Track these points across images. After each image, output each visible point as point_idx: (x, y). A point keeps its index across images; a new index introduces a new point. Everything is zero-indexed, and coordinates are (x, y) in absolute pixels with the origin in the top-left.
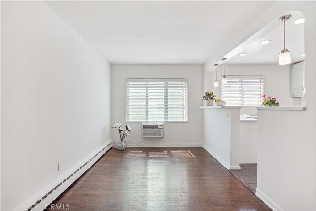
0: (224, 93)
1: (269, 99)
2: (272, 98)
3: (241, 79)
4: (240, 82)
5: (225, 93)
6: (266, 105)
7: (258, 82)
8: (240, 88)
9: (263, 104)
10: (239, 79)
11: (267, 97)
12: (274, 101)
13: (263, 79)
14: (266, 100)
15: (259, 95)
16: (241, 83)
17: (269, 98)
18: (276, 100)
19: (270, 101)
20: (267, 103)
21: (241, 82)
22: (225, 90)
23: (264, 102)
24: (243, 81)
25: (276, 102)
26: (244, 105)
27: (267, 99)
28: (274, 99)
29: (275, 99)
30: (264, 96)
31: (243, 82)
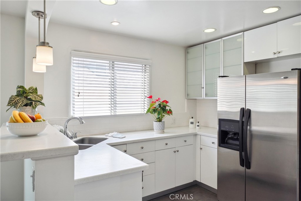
0: (76, 88)
1: (157, 104)
2: (161, 101)
3: (113, 62)
4: (110, 67)
5: (79, 90)
6: (152, 113)
7: (141, 70)
8: (109, 85)
9: (148, 111)
10: (108, 62)
11: (154, 99)
12: (165, 107)
13: (149, 65)
14: (153, 105)
15: (143, 95)
16: (113, 71)
17: (157, 100)
18: (168, 104)
19: (159, 107)
20: (155, 111)
21: (113, 68)
22: (79, 83)
23: (150, 109)
24: (115, 65)
25: (167, 108)
26: (117, 114)
27: (155, 102)
28: (165, 103)
29: (167, 102)
30: (151, 97)
31: (115, 68)
